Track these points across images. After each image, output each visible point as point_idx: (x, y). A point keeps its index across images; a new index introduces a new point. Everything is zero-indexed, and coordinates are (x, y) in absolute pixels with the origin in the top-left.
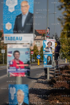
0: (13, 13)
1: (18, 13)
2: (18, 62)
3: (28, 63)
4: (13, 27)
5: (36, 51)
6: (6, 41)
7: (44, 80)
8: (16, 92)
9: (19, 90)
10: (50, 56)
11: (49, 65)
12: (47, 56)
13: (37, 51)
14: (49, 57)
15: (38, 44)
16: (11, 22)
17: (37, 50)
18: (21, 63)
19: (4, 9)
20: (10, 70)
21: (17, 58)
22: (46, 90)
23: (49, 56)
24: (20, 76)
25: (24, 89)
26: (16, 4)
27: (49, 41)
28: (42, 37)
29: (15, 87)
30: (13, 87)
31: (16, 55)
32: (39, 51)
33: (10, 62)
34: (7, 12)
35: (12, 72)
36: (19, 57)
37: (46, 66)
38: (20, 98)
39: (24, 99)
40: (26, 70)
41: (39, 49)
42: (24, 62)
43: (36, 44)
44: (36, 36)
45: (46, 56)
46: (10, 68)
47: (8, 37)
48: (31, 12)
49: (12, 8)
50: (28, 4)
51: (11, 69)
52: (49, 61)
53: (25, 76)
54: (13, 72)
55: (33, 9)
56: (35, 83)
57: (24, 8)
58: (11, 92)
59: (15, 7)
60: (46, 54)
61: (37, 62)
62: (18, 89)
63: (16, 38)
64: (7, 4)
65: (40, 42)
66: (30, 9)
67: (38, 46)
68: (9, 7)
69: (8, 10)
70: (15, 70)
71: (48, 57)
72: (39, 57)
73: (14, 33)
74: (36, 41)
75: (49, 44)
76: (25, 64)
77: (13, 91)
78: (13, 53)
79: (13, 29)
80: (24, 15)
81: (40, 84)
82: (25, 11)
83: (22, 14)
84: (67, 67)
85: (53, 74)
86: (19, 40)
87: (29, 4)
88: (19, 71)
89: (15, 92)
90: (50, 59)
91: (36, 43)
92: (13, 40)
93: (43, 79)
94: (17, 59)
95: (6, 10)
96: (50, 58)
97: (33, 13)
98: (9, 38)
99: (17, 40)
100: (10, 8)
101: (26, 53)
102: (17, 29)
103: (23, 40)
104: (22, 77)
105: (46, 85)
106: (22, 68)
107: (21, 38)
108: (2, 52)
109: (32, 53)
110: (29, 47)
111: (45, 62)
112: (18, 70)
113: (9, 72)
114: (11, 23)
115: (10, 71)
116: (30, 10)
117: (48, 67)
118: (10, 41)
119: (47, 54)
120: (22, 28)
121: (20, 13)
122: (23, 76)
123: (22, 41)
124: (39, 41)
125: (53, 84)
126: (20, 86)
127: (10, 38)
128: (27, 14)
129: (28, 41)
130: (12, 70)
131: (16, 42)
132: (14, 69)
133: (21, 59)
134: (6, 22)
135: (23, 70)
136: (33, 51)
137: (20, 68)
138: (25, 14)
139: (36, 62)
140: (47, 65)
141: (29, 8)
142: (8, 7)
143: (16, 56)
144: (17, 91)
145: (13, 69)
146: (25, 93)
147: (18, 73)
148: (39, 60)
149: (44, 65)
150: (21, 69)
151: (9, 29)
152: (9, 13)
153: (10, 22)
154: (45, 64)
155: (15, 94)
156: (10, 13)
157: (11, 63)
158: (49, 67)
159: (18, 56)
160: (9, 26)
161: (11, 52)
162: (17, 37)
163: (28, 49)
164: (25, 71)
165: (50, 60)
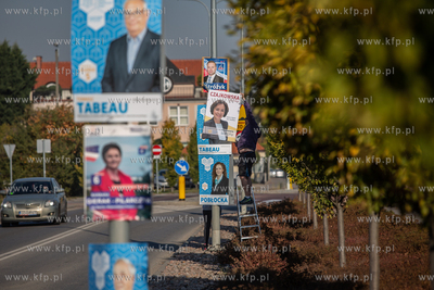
0: (101, 33)
1: (117, 32)
2: (117, 179)
3: (147, 179)
4: (102, 74)
5: (170, 143)
6: (79, 116)
7: (199, 251)
8: (111, 267)
9: (120, 261)
10: (222, 164)
11: (217, 196)
12: (212, 161)
13: (177, 145)
14: (219, 166)
15: (179, 116)
16: (96, 59)
17: (177, 140)
18: (125, 179)
19: (74, 22)
20: (94, 201)
21: (114, 166)
22: (206, 281)
23: (218, 163)
24: (122, 219)
25: (134, 258)
26: (110, 6)
27: (217, 98)
28: (195, 87)
29: (108, 253)
30: (100, 253)
31: (111, 156)
32: (185, 146)
33: (92, 177)
34: (85, 30)
35: (99, 207)
36: (118, 162)
37: (210, 200)
38: (122, 282)
39: (136, 285)
40: (140, 200)
41: (185, 138)
42: (134, 179)
43: (170, 116)
44: (173, 84)
45: (207, 164)
46: (93, 195)
47: (85, 103)
48: (152, 30)
49: (99, 18)
50: (145, 6)
51: (97, 198)
52: (219, 179)
53: (137, 218)
54: (103, 207)
55: (159, 21)
56: (168, 262)
57: (132, 18)
58: (95, 268)
59: (107, 14)
60: (208, 157)
61: (177, 188)
62: (117, 258)
63: (108, 107)
64: (82, 7)
65: (186, 108)
66: (150, 19)
67: (179, 123)
68: (89, 16)
69: (85, 24)
70: (108, 201)
71: (216, 165)
72: (184, 169)
73: (104, 91)
74: (174, 104)
75: (215, 111)
76: (137, 182)
77: (101, 263)
78: (100, 149)
79: (100, 79)
80: (132, 40)
81: (185, 263)
82: (137, 28)
83: (129, 36)
84: (290, 205)
85: (234, 231)
86: (119, 113)
87: (149, 6)
88: (119, 204)
89: (107, 267)
90: (224, 173)
91: (170, 114)
92: (101, 113)
93: (197, 246)
94: (113, 170)
95: (79, 24)
96: (221, 171)
97: (159, 32)
98: (88, 105)
99: (113, 113)
100: (93, 19)
101: (140, 149)
102: (113, 80)
103: (129, 112)
104: (128, 221)
105: (206, 266)
106: (127, 194)
107: (126, 105)
108: (39, 151)
109: (158, 153)
110: (148, 133)
111: (205, 186)
112: (117, 200)
113: (89, 206)
114: (95, 62)
115: (92, 205)
116: (152, 23)
117: (214, 204)
118: (93, 114)
119: (212, 156)
120: (128, 76)
121: (120, 34)
122: (130, 218)
123: (129, 116)
124: (183, 104)
125: (233, 262)
126: (124, 249)
127: (92, 106)
128: (141, 36)
129: (145, 116)
130: (99, 201)
131: (111, 117)
132: (106, 198)
133: (124, 168)
134: (79, 59)
135: (132, 200)
136: (161, 143)
137: (121, 195)
138: (136, 37)
139: (172, 189)
140: (213, 197)
141: (147, 18)
142: (85, 15)
143: (110, 160)
144: (112, 263)
145: (102, 198)
146: (137, 267)
147: (115, 211)
148: (182, 179)
149: (201, 196)
150: (125, 198)
151: (88, 81)
152: (90, 33)
153: (92, 60)
154: (205, 192)
155: (108, 273)
156: (92, 31)
157: (96, 181)
158: (217, 203)
159: (115, 159)
160: (88, 71)
161: (94, 149)
162: (113, 104)
163: (146, 138)
164: (138, 205)
165: (221, 178)
